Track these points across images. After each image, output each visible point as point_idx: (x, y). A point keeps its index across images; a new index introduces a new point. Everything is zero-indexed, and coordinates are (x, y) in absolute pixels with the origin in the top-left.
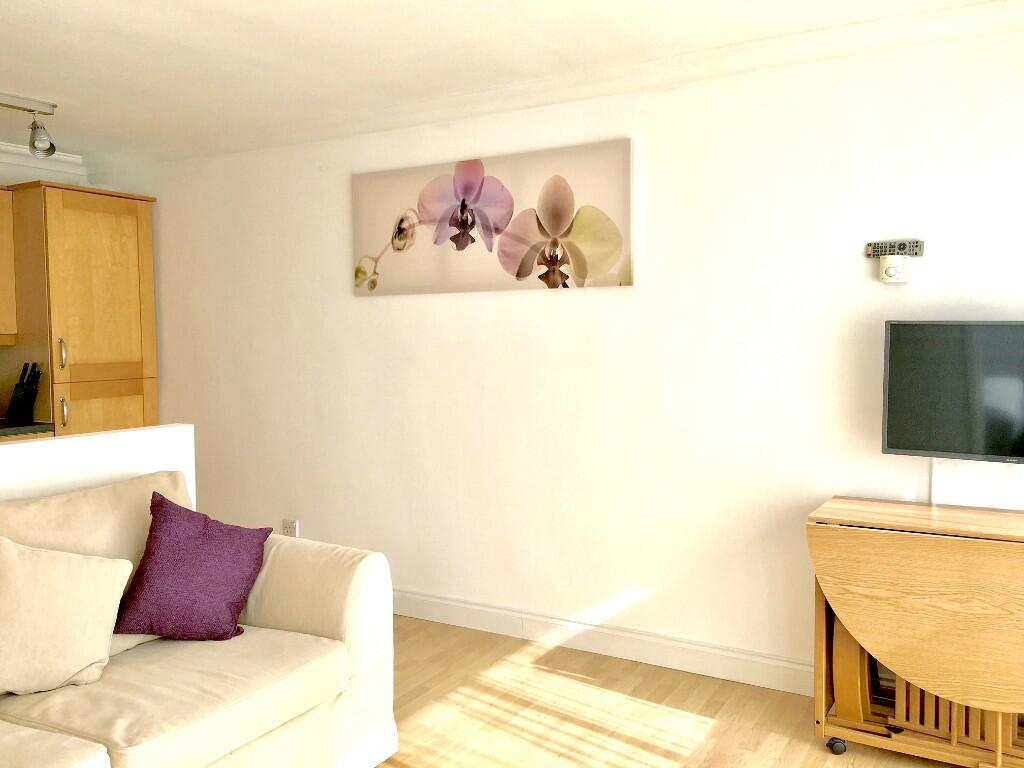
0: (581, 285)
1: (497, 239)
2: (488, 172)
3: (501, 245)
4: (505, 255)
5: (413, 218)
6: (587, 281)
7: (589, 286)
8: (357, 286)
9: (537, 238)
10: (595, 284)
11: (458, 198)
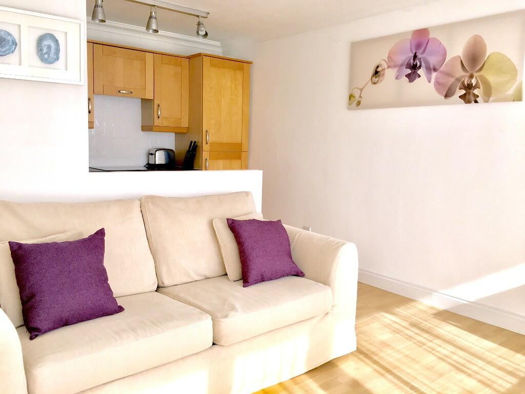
0: (486, 101)
1: (434, 75)
2: (432, 35)
3: (436, 79)
4: (438, 85)
5: (385, 65)
6: (491, 99)
7: (492, 102)
8: (350, 104)
9: (460, 73)
10: (496, 101)
11: (412, 52)
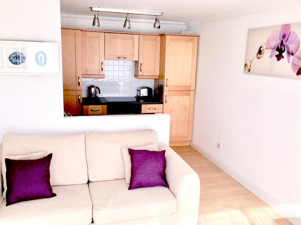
1: (292, 57)
2: (293, 29)
3: (293, 60)
4: (294, 64)
5: (264, 47)
8: (245, 70)
11: (280, 40)
